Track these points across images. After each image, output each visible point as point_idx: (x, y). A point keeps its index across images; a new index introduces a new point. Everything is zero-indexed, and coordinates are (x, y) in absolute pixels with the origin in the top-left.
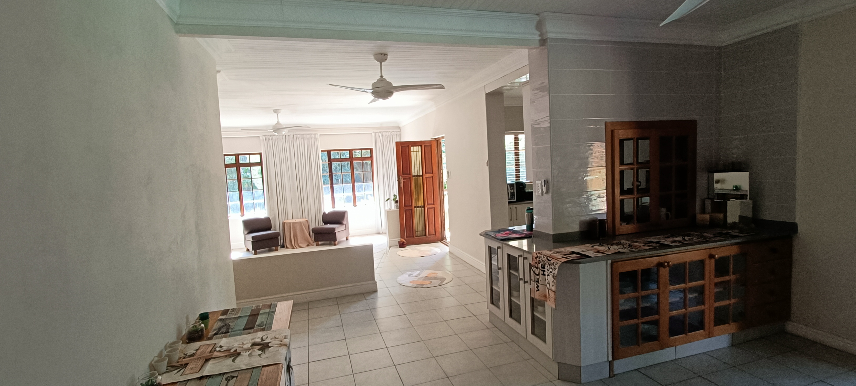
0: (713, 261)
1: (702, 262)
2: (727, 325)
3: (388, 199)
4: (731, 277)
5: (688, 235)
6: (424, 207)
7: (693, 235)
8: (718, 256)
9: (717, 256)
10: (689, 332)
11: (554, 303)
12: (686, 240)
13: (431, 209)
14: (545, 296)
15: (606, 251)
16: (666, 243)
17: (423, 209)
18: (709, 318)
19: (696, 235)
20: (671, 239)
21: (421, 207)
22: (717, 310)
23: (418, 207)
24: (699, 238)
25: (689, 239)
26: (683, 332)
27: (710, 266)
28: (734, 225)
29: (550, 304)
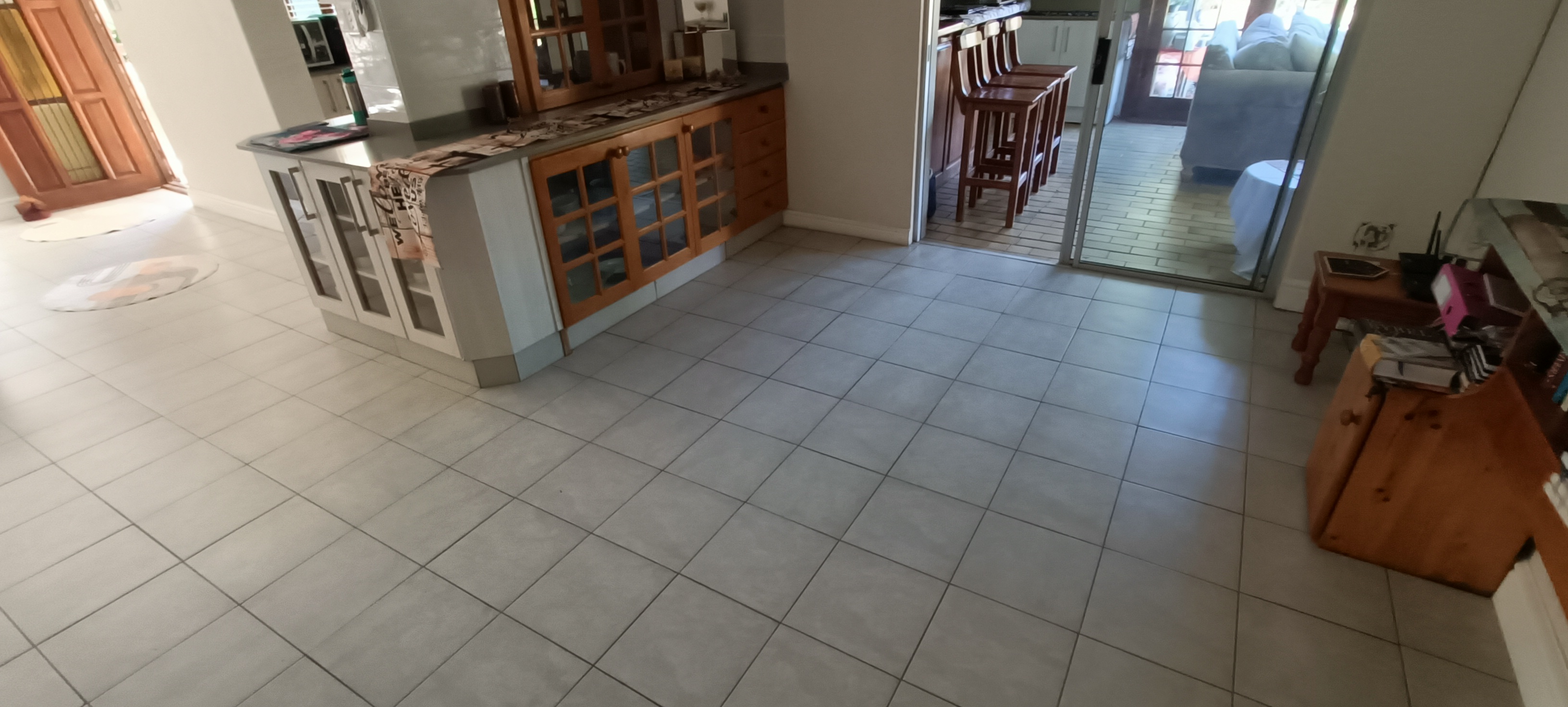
0: (688, 136)
1: (674, 139)
2: (717, 232)
4: (715, 159)
5: (653, 98)
6: (65, 99)
7: (659, 97)
8: (694, 128)
9: (692, 127)
10: (670, 254)
11: (436, 258)
12: (648, 107)
13: (94, 106)
14: (417, 250)
15: (518, 142)
16: (619, 114)
17: (63, 104)
18: (693, 226)
19: (664, 96)
20: (626, 108)
21: (52, 100)
22: (703, 212)
23: (44, 102)
24: (667, 101)
25: (652, 104)
26: (662, 258)
27: (686, 144)
28: (715, 76)
29: (431, 263)
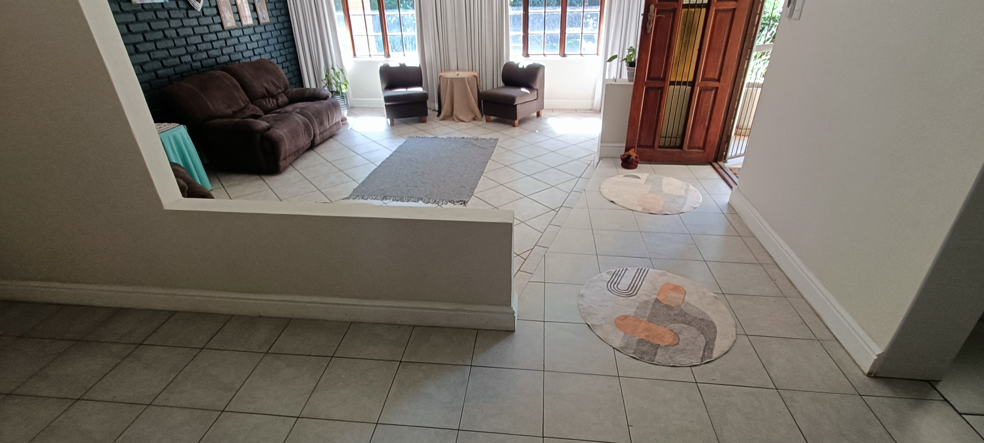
3: (615, 57)
6: (692, 84)
13: (707, 92)
17: (689, 88)
21: (685, 83)
23: (679, 83)
